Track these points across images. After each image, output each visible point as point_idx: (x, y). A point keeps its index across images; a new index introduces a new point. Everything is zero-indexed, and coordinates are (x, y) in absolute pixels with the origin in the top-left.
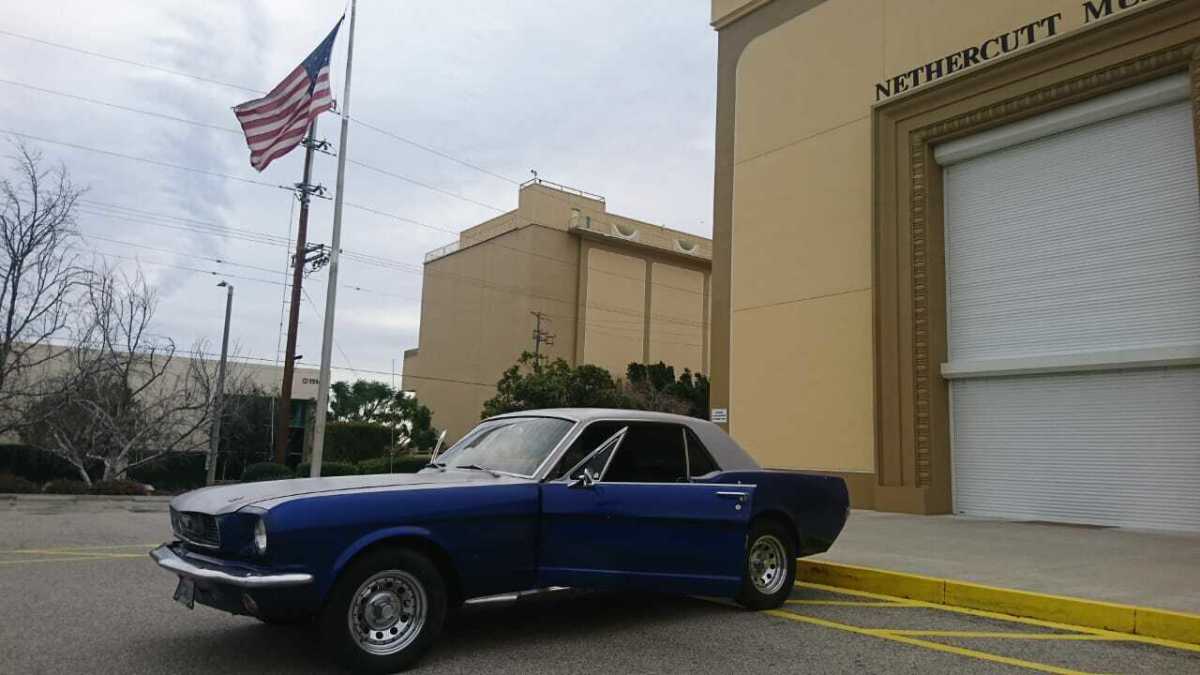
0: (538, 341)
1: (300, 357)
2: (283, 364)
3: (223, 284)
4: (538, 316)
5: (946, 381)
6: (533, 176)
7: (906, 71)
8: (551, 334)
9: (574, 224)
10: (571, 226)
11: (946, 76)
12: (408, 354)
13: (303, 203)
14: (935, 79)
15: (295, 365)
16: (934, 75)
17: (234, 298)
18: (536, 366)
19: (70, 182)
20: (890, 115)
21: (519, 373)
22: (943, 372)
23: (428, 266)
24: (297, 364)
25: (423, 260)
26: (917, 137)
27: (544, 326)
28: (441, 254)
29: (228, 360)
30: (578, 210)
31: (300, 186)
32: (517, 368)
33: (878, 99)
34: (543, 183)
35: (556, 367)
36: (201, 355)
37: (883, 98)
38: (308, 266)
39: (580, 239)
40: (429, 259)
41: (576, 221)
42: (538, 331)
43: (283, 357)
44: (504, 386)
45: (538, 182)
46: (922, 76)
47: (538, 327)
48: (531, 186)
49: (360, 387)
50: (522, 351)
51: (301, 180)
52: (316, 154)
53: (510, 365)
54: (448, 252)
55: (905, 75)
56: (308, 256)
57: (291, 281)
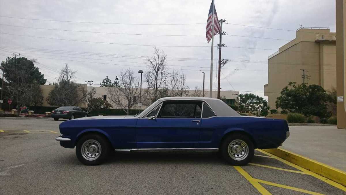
0: (304, 78)
1: (221, 89)
2: (217, 90)
3: (203, 73)
4: (303, 71)
6: (300, 26)
8: (309, 76)
9: (316, 39)
10: (316, 40)
12: (265, 86)
13: (220, 49)
15: (220, 91)
17: (205, 76)
18: (294, 86)
19: (165, 54)
21: (288, 89)
23: (269, 60)
24: (221, 90)
25: (268, 59)
27: (306, 74)
28: (273, 56)
29: (205, 90)
30: (319, 34)
31: (218, 45)
32: (287, 87)
34: (304, 28)
35: (302, 86)
36: (197, 89)
38: (222, 65)
39: (319, 43)
40: (270, 58)
41: (318, 37)
42: (304, 75)
43: (217, 89)
44: (283, 93)
45: (302, 28)
47: (304, 74)
48: (300, 30)
49: (246, 95)
50: (289, 82)
51: (219, 43)
52: (223, 35)
53: (285, 87)
54: (275, 55)
56: (221, 63)
57: (218, 69)
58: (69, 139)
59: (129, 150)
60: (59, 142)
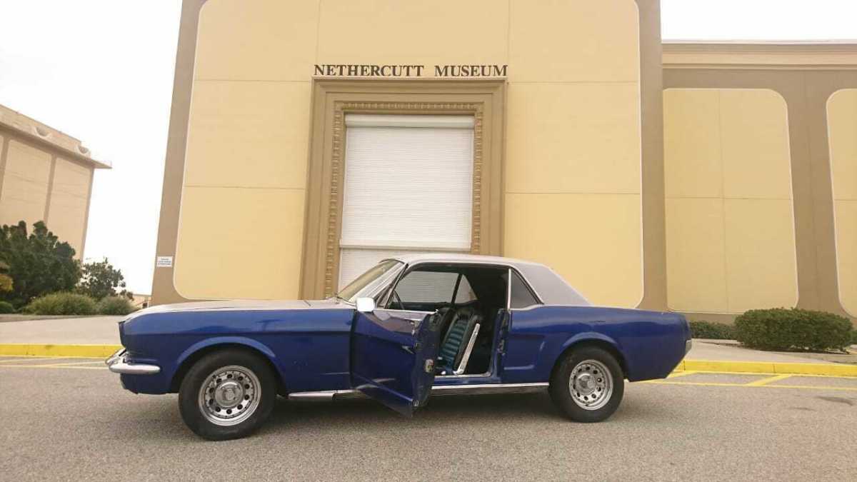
5: (340, 249)
7: (336, 64)
11: (359, 76)
14: (353, 76)
16: (353, 73)
20: (323, 86)
22: (341, 244)
26: (339, 106)
33: (316, 74)
37: (319, 75)
46: (345, 71)
55: (334, 66)
58: (156, 368)
59: (330, 394)
60: (119, 375)
